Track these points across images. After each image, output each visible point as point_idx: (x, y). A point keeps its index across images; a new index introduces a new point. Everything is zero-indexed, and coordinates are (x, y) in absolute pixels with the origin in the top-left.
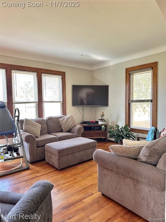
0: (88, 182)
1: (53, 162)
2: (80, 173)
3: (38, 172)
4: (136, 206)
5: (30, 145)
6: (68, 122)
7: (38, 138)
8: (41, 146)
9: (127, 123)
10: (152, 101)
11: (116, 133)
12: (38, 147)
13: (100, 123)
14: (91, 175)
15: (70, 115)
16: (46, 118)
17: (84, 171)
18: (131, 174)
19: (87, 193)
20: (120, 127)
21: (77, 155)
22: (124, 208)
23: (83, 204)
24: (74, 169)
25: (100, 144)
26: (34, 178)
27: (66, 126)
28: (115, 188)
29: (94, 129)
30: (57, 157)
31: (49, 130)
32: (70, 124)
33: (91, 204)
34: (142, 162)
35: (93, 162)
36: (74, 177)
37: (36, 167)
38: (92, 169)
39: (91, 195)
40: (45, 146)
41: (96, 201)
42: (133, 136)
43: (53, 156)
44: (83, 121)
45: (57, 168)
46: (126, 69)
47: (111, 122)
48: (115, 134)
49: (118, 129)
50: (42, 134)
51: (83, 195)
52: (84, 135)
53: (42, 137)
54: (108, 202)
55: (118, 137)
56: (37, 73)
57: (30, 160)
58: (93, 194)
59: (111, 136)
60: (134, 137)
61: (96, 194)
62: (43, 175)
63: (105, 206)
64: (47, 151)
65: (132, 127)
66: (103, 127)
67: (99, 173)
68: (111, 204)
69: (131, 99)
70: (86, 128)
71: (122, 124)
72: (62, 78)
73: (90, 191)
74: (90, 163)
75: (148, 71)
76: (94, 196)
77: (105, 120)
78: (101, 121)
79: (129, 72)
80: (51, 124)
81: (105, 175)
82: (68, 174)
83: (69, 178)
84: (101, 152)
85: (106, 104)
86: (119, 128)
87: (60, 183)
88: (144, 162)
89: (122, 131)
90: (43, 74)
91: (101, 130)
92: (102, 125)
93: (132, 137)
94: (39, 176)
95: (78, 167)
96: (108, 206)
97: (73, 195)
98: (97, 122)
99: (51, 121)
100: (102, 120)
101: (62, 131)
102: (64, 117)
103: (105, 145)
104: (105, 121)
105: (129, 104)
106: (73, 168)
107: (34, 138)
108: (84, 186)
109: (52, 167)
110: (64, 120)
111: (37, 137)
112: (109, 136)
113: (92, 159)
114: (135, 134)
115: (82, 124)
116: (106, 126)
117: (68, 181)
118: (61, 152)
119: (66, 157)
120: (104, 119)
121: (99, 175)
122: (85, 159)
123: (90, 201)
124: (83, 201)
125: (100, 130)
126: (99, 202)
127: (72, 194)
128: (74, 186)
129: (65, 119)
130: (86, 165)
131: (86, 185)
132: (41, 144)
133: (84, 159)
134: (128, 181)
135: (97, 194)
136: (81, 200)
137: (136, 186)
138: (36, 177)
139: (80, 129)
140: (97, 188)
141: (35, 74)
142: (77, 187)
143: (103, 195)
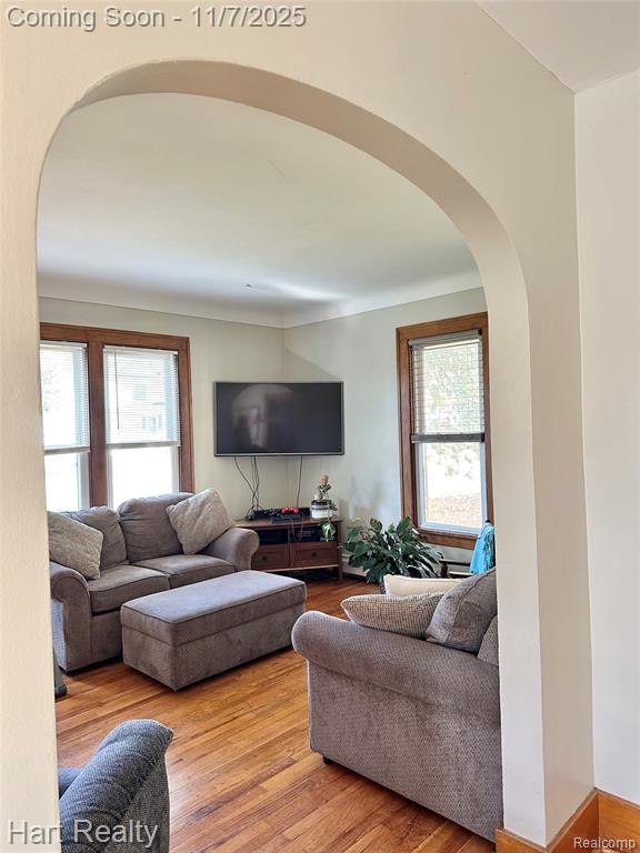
0: (276, 725)
1: (151, 665)
2: (248, 697)
3: (101, 705)
4: (426, 785)
5: (65, 608)
6: (201, 517)
7: (92, 582)
8: (107, 609)
9: (409, 514)
10: (483, 438)
11: (372, 548)
12: (94, 614)
13: (316, 515)
14: (287, 701)
15: (207, 491)
16: (121, 507)
17: (263, 688)
18: (408, 684)
19: (275, 761)
20: (385, 528)
21: (237, 634)
22: (393, 796)
23: (261, 796)
24: (226, 684)
25: (317, 590)
26: (86, 725)
27: (193, 532)
28: (365, 734)
29: (295, 539)
30: (168, 648)
31: (132, 549)
32: (210, 524)
33: (289, 796)
34: (437, 644)
35: (295, 658)
36: (228, 711)
37: (90, 687)
38: (288, 682)
39: (288, 766)
40: (119, 609)
41: (306, 784)
42: (427, 556)
43: (154, 645)
44: (255, 509)
45: (169, 684)
46: (399, 331)
47: (356, 508)
48: (369, 553)
49: (378, 533)
50: (106, 565)
51: (263, 768)
52: (259, 564)
53: (107, 576)
54: (341, 784)
55: (378, 562)
56: (85, 345)
57: (68, 664)
58: (295, 762)
59: (354, 563)
60: (432, 559)
61: (305, 760)
62: (120, 711)
63: (332, 797)
64: (128, 628)
65: (423, 526)
66: (327, 527)
67: (314, 690)
68: (351, 789)
69: (417, 431)
70: (266, 536)
71: (390, 517)
72: (177, 358)
73: (285, 754)
74: (283, 661)
75: (468, 339)
76: (297, 767)
77: (335, 502)
78: (321, 507)
79: (409, 342)
80: (137, 527)
81: (332, 696)
82: (207, 703)
83: (210, 716)
84: (318, 621)
85: (335, 446)
86: (382, 532)
87: (181, 734)
88: (445, 645)
89: (391, 541)
90: (107, 348)
91: (322, 539)
92: (324, 521)
93: (427, 560)
94: (103, 718)
95: (242, 677)
96: (344, 794)
97: (228, 769)
98: (306, 512)
99: (138, 517)
100: (323, 504)
101: (179, 551)
102: (186, 498)
103: (334, 592)
104: (333, 508)
105: (413, 448)
106: (223, 681)
107: (79, 581)
108: (263, 738)
109: (151, 681)
110: (186, 510)
111: (89, 579)
112: (348, 560)
113: (289, 648)
114: (435, 551)
115: (251, 520)
116: (336, 525)
117: (209, 727)
118: (182, 629)
119: (200, 644)
120: (330, 502)
121: (312, 695)
122: (265, 648)
123: (286, 784)
124: (263, 785)
125: (318, 540)
126: (313, 785)
127: (224, 768)
128: (230, 743)
129: (190, 509)
130: (268, 669)
131: (269, 735)
132: (105, 603)
133: (262, 647)
134: (402, 708)
135: (309, 761)
136: (254, 784)
137: (423, 719)
138: (96, 721)
139: (245, 540)
140: (308, 742)
141: (80, 348)
142: (243, 745)
143: (328, 761)
